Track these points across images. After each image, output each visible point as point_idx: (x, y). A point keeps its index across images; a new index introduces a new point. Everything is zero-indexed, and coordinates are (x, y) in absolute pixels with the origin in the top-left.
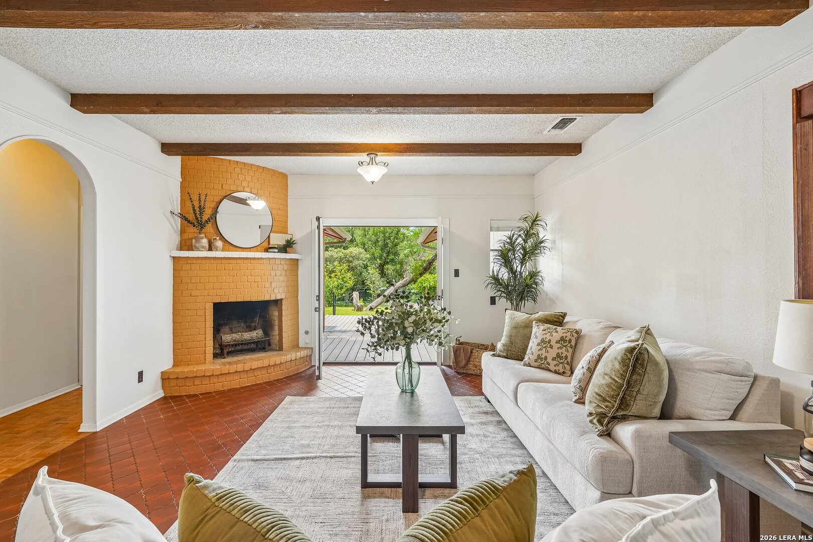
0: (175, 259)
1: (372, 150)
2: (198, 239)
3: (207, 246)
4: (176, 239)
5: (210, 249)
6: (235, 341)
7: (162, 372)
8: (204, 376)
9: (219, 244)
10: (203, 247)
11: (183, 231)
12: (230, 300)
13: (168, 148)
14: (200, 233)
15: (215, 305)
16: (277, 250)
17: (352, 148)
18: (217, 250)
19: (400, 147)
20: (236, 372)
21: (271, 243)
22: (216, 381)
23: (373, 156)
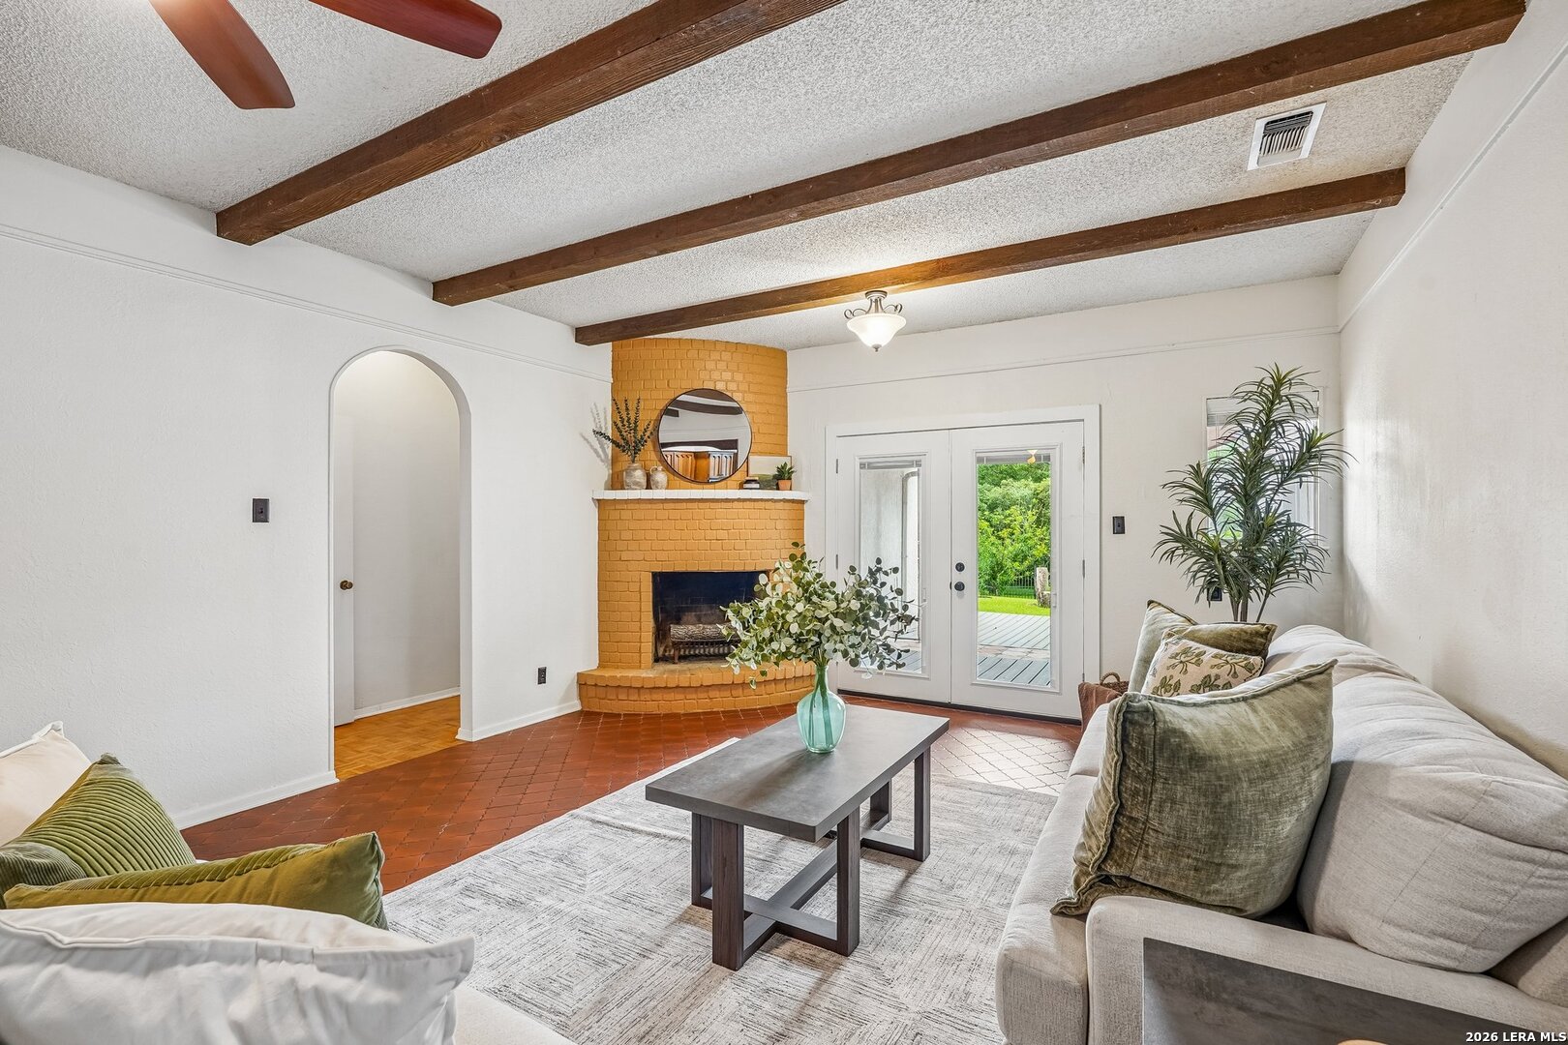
0: (601, 503)
1: (871, 284)
2: (629, 471)
3: (643, 481)
4: (604, 472)
5: (649, 487)
6: (691, 636)
7: (578, 674)
8: (630, 687)
9: (661, 477)
10: (637, 484)
11: (614, 461)
12: (677, 569)
13: (587, 335)
14: (633, 462)
15: (655, 575)
16: (758, 486)
17: (837, 288)
18: (657, 488)
19: (923, 269)
20: (677, 687)
21: (751, 473)
22: (648, 697)
23: (875, 296)
